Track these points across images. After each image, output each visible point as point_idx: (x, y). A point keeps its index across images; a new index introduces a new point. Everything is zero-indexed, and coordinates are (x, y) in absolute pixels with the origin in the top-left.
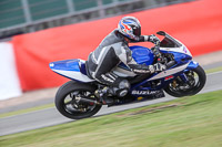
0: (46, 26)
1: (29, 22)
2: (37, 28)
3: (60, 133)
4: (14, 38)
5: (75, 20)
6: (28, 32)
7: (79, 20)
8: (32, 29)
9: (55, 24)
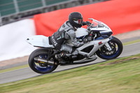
0: (55, 8)
1: (45, 6)
2: (50, 10)
3: (64, 77)
4: (35, 16)
5: (74, 4)
6: (44, 12)
7: (76, 5)
8: (46, 10)
9: (61, 7)
